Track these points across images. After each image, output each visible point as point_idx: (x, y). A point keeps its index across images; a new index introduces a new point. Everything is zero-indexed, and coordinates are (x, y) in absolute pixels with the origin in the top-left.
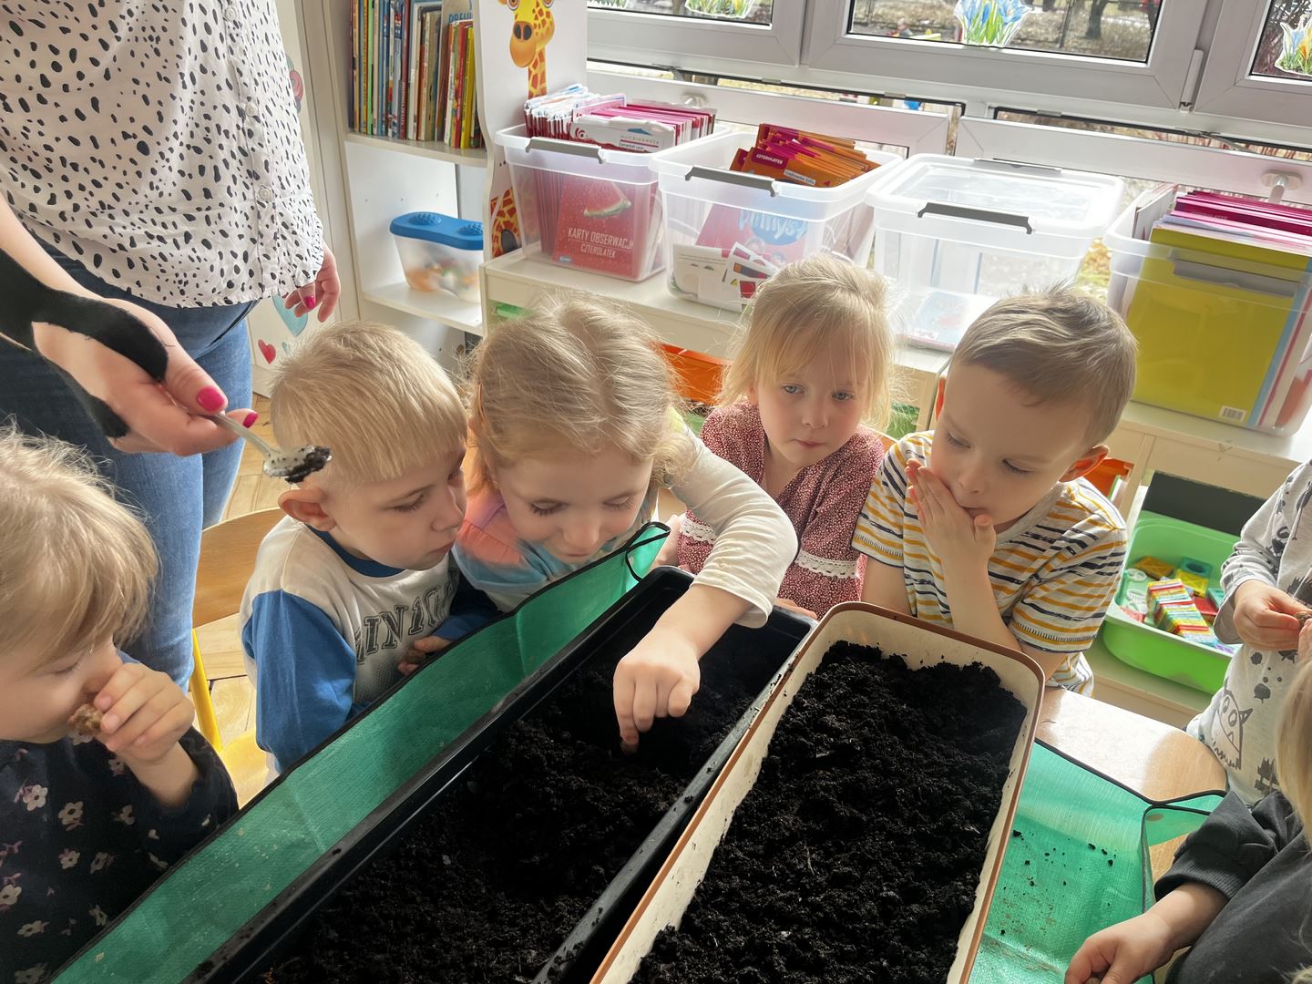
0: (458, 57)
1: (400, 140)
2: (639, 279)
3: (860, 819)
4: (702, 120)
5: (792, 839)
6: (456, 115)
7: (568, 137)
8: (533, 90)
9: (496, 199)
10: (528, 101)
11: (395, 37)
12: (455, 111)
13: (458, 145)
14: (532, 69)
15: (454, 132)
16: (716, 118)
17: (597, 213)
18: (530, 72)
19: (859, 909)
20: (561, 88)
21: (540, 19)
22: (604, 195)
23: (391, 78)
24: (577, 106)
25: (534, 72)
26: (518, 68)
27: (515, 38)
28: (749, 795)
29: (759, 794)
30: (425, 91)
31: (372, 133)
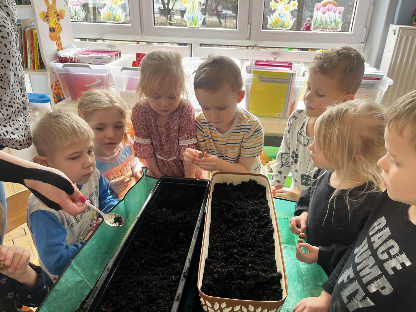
0: (30, 40)
4: (117, 53)
6: (32, 59)
7: (75, 62)
8: (59, 48)
9: (53, 85)
10: (58, 52)
13: (34, 68)
14: (57, 42)
15: (32, 64)
16: (121, 53)
17: (90, 85)
18: (57, 43)
20: (68, 47)
21: (57, 26)
22: (91, 79)
25: (58, 43)
26: (53, 42)
27: (50, 32)
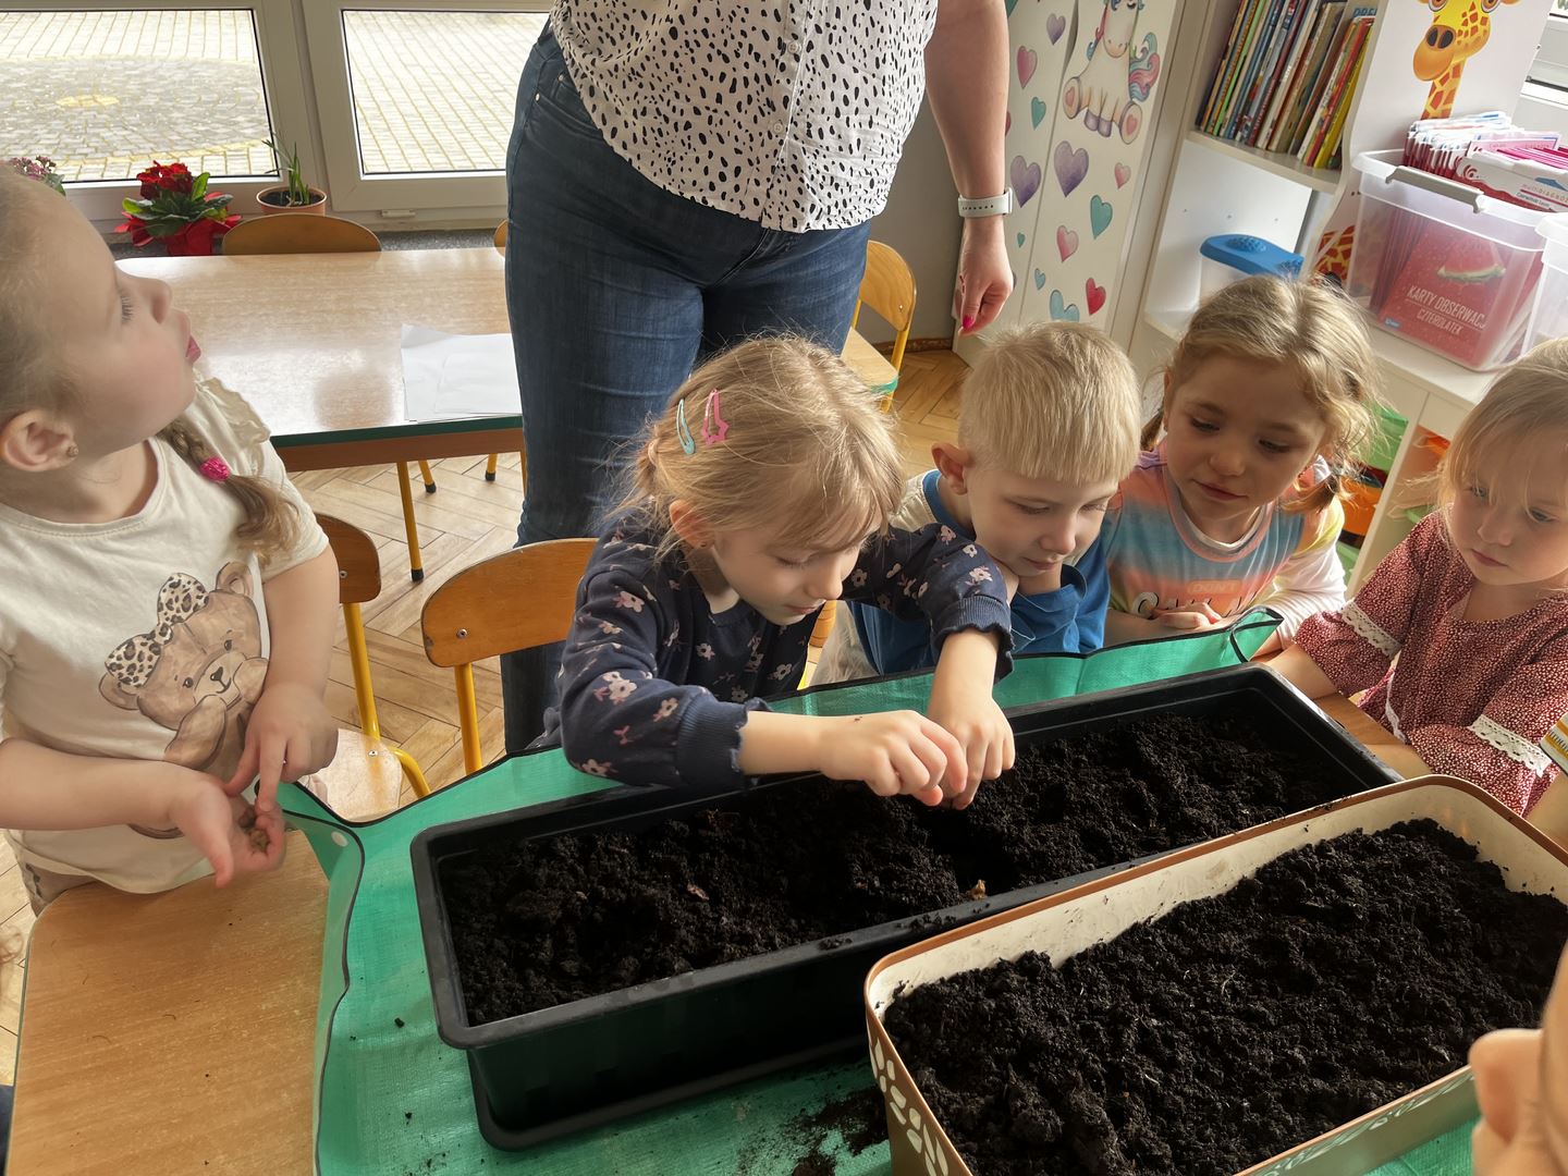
0: (1348, 58)
1: (1247, 147)
2: (1480, 369)
3: (1314, 979)
5: (1227, 959)
6: (1322, 127)
7: (1451, 175)
8: (1431, 110)
9: (1332, 233)
10: (1418, 123)
11: (1282, 27)
12: (1322, 121)
13: (1311, 162)
15: (1312, 146)
17: (1456, 275)
19: (1252, 1048)
20: (1475, 113)
22: (1476, 253)
23: (1261, 74)
24: (1479, 138)
28: (1207, 900)
29: (1218, 906)
30: (1295, 93)
31: (1218, 135)
